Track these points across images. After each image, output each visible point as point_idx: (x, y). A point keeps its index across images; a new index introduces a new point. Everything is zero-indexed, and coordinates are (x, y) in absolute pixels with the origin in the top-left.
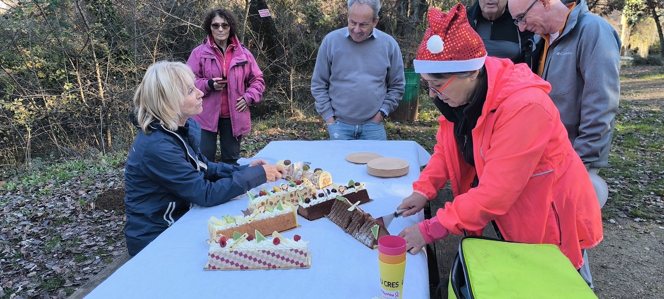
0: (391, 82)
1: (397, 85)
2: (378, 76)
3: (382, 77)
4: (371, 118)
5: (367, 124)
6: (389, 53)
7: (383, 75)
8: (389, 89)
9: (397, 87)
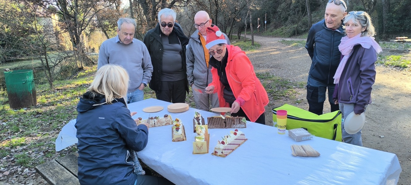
0: (145, 66)
1: (149, 68)
2: (138, 63)
3: (140, 64)
4: (138, 87)
5: (136, 91)
6: (142, 51)
7: (140, 62)
8: (145, 70)
9: (149, 69)
